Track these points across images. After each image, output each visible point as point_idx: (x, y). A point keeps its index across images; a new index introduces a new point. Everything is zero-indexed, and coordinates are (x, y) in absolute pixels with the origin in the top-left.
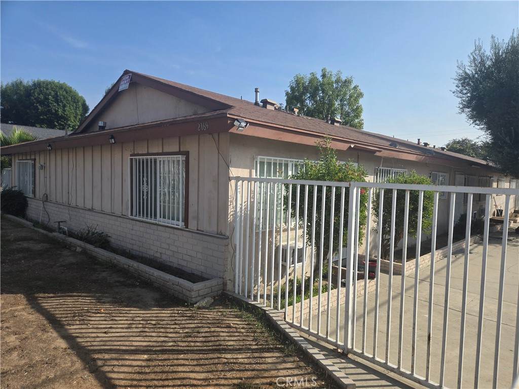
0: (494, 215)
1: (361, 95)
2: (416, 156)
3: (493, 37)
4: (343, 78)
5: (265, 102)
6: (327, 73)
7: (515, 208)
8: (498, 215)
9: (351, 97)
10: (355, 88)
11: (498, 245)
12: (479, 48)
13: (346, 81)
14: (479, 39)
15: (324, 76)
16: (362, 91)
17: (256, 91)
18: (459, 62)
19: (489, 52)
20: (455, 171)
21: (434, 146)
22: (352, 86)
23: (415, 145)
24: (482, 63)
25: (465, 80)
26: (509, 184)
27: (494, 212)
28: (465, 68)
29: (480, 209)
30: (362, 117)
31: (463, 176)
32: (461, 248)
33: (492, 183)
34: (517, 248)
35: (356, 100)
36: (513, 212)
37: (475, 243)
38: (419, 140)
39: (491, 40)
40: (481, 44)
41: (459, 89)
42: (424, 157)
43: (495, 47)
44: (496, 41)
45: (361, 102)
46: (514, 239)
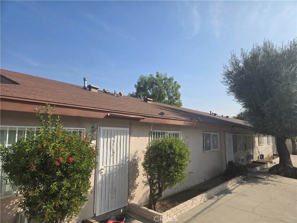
0: (258, 158)
1: (179, 87)
2: (184, 121)
3: (242, 49)
4: (168, 77)
5: (90, 87)
6: (159, 74)
7: (274, 152)
8: (261, 158)
9: (173, 88)
10: (175, 82)
11: (254, 184)
12: (234, 56)
13: (170, 79)
14: (233, 51)
15: (157, 76)
16: (179, 84)
17: (85, 80)
18: (224, 65)
19: (240, 58)
20: (225, 131)
21: (222, 115)
22: (174, 82)
23: (208, 115)
24: (237, 64)
25: (228, 75)
26: (267, 137)
27: (258, 156)
28: (228, 69)
29: (247, 155)
30: (181, 99)
31: (232, 134)
32: (225, 188)
33: (254, 138)
34: (266, 186)
35: (177, 89)
36: (272, 155)
37: (238, 183)
38: (211, 112)
39: (240, 51)
40: (235, 54)
41: (225, 81)
42: (191, 122)
43: (243, 55)
44: (244, 51)
45: (180, 90)
46: (266, 178)
